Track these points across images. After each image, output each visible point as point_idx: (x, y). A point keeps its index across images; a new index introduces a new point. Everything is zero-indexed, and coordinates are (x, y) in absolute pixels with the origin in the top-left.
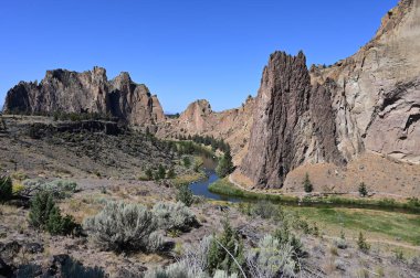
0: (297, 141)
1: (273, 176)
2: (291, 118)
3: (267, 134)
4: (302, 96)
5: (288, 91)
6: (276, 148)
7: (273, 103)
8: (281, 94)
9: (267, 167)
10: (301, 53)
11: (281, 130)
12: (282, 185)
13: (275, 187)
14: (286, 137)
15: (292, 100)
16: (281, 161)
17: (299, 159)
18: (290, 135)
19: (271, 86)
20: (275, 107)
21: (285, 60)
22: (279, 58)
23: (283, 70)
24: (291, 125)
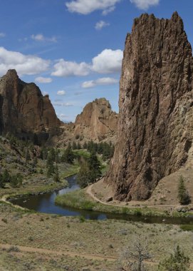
0: (174, 133)
1: (136, 182)
2: (165, 101)
3: (129, 123)
4: (181, 71)
5: (159, 65)
6: (142, 144)
7: (137, 81)
8: (148, 70)
9: (129, 170)
10: (176, 15)
11: (150, 117)
12: (149, 195)
13: (139, 198)
14: (157, 128)
15: (166, 77)
16: (149, 160)
17: (178, 159)
18: (163, 124)
19: (134, 58)
20: (141, 85)
21: (154, 25)
22: (146, 21)
23: (152, 37)
24: (166, 112)
